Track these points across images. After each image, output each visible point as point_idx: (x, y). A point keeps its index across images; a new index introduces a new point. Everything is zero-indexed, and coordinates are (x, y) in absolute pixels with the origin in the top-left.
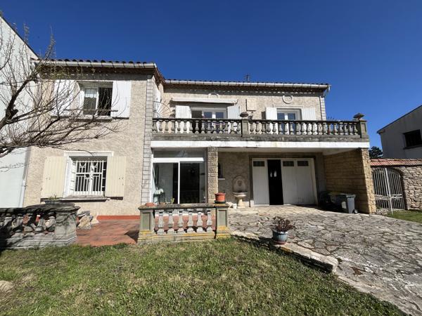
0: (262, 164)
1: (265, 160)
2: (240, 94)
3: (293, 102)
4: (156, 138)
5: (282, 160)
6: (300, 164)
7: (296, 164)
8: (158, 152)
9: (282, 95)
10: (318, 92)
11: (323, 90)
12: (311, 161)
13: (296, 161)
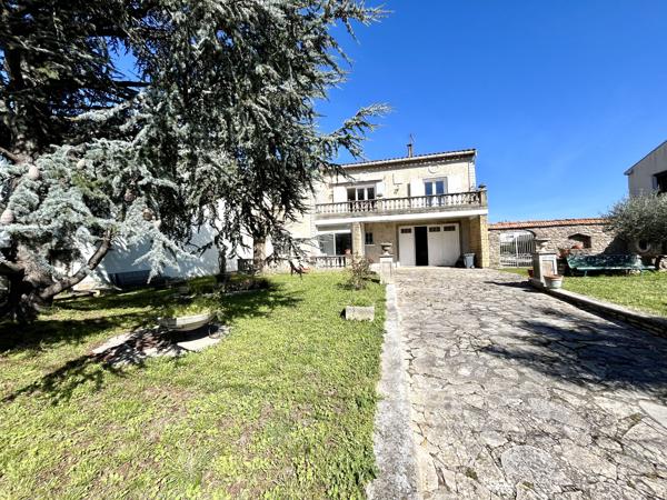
0: (409, 231)
1: (412, 228)
2: (387, 169)
3: (439, 171)
4: (318, 218)
5: (428, 227)
6: (446, 229)
7: (442, 229)
8: (320, 228)
9: (427, 165)
10: (467, 157)
11: (472, 155)
12: (457, 226)
13: (442, 227)
